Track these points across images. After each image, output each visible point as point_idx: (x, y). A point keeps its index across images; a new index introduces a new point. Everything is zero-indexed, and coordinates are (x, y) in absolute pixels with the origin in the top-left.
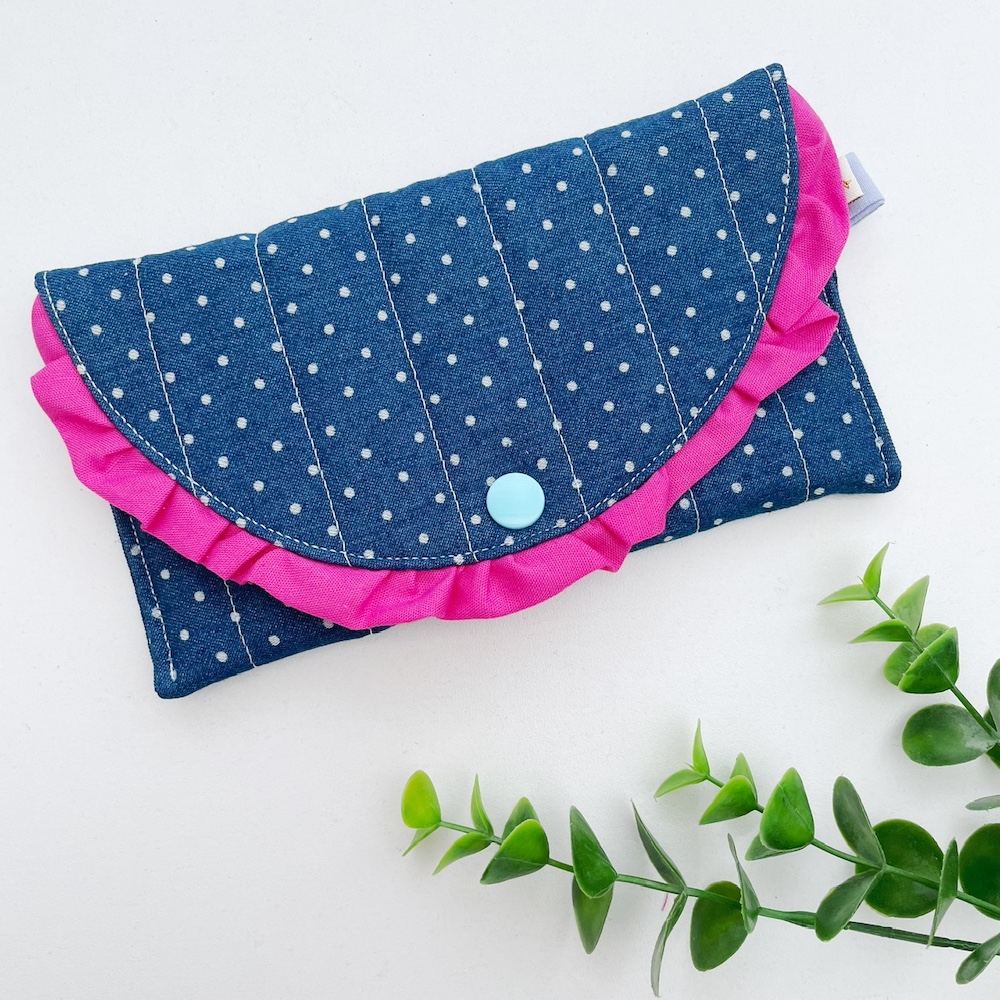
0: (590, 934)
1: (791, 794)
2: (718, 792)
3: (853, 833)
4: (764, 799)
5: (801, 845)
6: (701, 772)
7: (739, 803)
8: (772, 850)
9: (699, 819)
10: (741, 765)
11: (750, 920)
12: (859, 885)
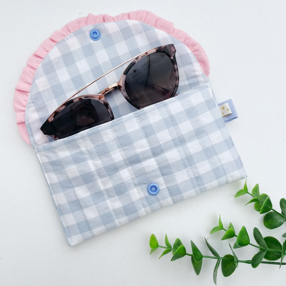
0: (198, 271)
1: (244, 232)
2: (225, 233)
3: (259, 241)
4: (237, 233)
5: (247, 245)
6: (221, 227)
7: (231, 235)
8: (240, 246)
9: (221, 239)
10: (231, 226)
11: (236, 263)
12: (262, 254)
